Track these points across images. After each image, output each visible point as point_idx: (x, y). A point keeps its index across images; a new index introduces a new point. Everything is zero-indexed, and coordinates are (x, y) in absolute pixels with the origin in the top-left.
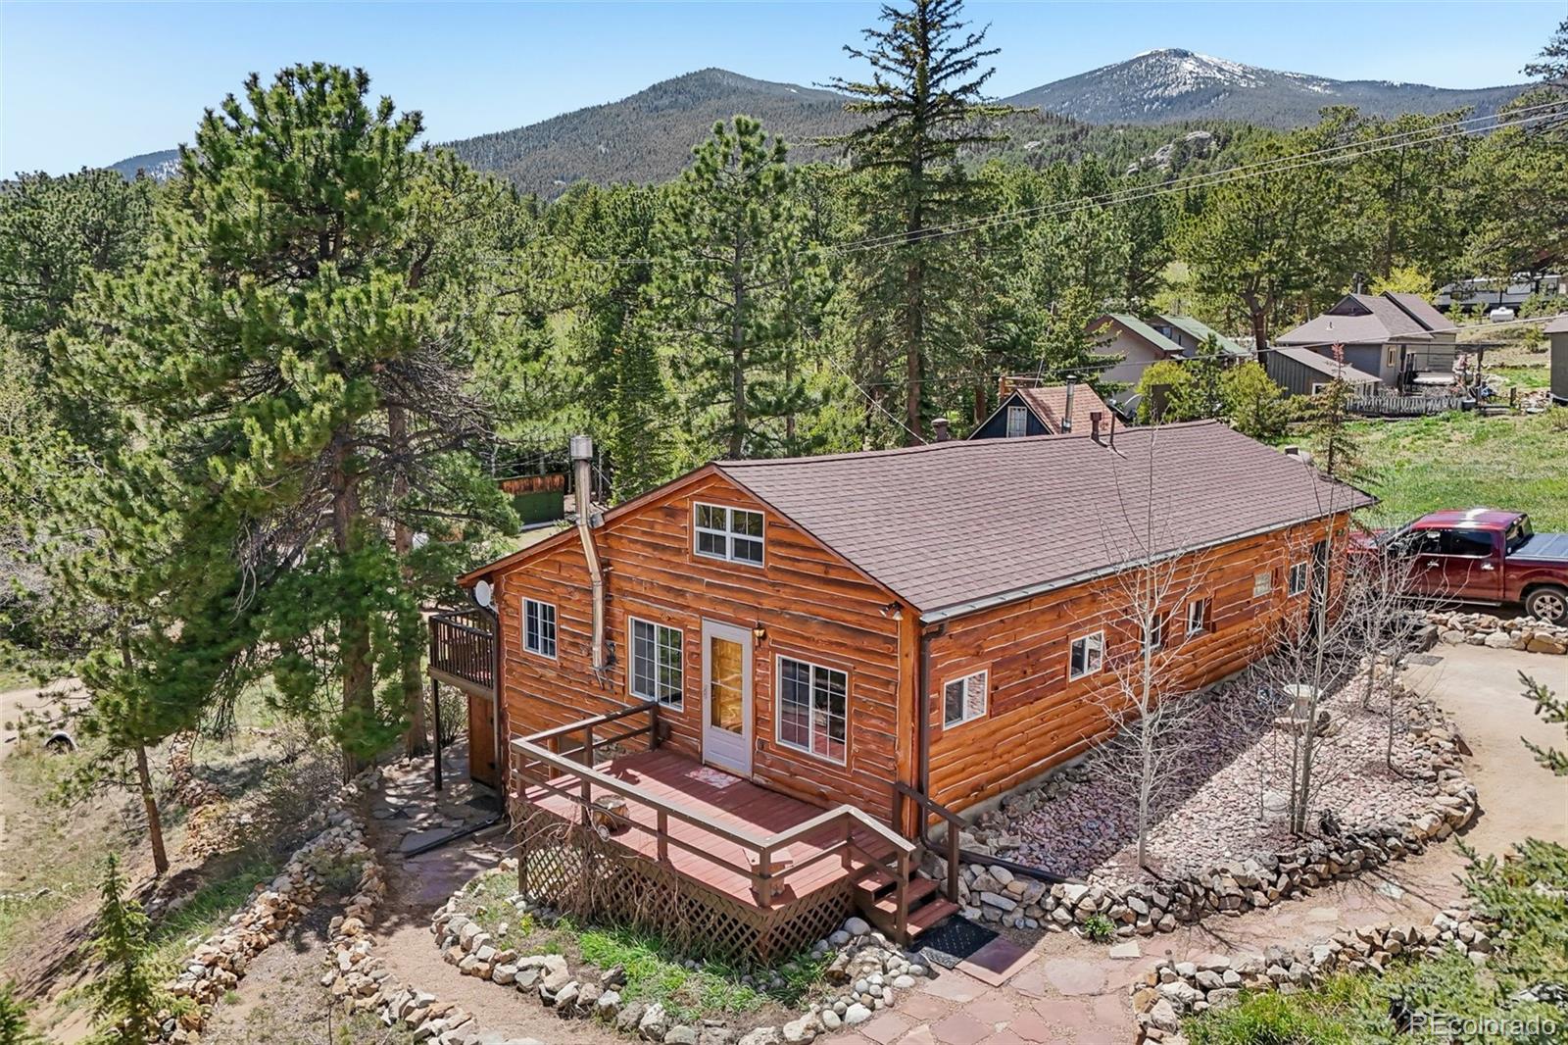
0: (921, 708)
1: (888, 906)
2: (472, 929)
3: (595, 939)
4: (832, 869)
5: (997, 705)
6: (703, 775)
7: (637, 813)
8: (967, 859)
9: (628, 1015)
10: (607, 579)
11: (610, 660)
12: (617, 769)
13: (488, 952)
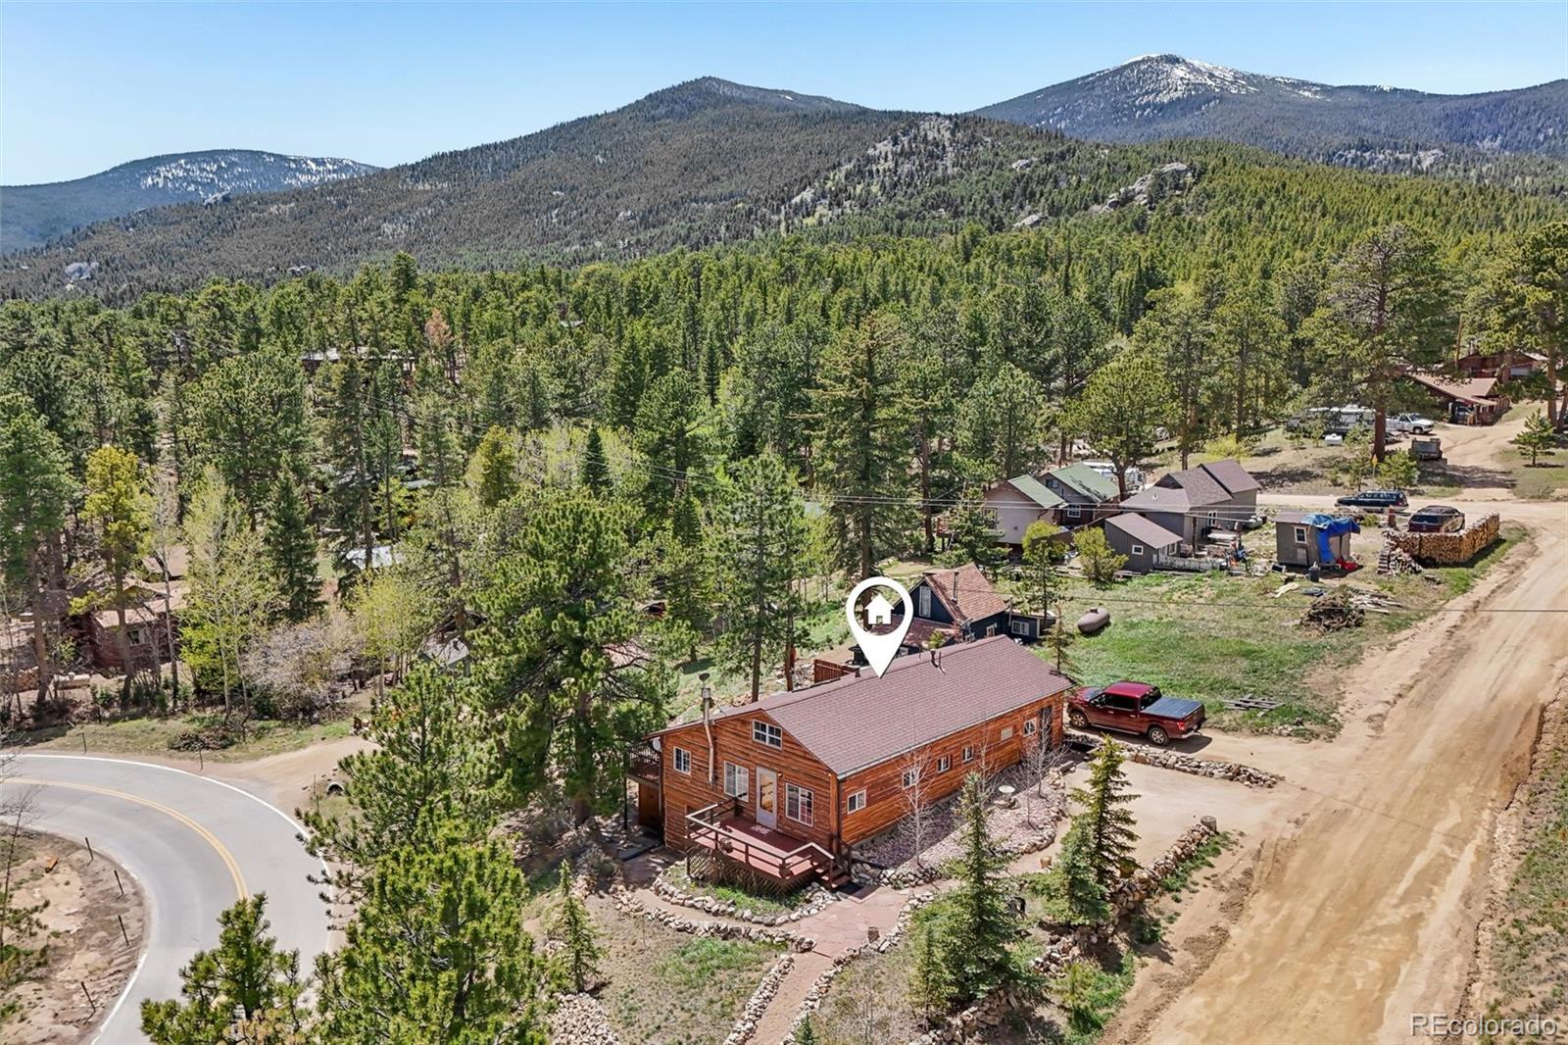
0: (839, 806)
1: (826, 878)
2: (672, 888)
3: (721, 890)
4: (807, 865)
5: (870, 802)
6: (757, 828)
7: (735, 844)
8: (855, 861)
9: (738, 914)
10: (715, 745)
11: (716, 778)
12: (723, 826)
13: (682, 896)
